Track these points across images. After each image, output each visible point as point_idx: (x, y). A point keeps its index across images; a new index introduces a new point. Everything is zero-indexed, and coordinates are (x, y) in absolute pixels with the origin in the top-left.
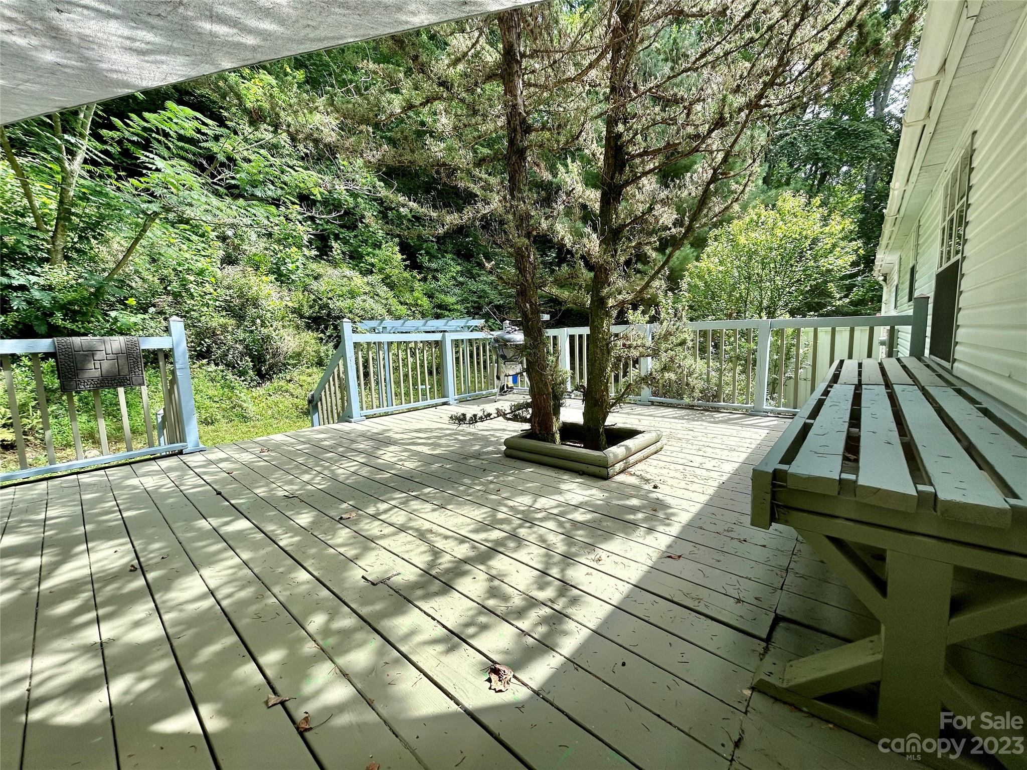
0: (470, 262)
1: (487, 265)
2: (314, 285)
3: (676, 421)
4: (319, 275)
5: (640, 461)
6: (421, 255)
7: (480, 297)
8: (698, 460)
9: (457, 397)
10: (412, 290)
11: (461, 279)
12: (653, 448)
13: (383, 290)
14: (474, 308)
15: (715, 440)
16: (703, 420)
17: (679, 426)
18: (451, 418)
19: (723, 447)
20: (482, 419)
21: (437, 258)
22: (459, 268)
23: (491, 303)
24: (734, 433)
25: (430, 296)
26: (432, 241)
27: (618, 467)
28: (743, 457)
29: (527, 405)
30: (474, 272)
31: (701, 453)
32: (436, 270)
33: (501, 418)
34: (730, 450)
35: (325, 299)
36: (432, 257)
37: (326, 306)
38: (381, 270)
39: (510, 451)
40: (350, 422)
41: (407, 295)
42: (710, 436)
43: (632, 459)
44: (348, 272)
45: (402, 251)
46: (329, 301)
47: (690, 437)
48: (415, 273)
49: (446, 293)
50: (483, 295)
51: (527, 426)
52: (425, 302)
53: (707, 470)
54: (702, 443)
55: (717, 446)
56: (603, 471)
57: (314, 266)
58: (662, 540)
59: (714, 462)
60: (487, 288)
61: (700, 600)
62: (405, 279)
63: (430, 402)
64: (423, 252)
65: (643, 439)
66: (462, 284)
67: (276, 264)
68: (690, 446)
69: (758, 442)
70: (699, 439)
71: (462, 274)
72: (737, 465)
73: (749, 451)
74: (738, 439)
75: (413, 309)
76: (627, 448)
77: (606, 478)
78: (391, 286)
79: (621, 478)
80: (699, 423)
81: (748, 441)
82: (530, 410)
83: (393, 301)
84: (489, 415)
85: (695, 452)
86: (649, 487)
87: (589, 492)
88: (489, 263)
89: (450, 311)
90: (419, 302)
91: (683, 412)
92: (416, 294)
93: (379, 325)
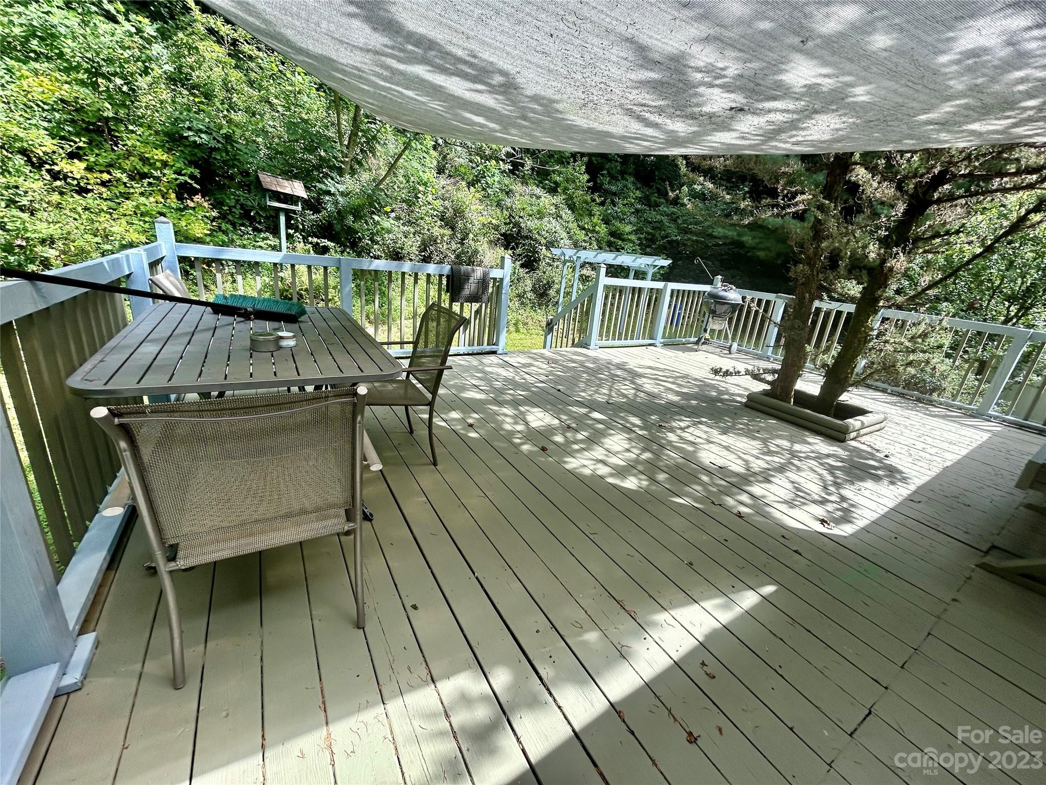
0: (651, 187)
1: (670, 194)
2: (508, 202)
3: (889, 406)
4: (511, 191)
5: (866, 434)
6: (603, 175)
7: (654, 228)
8: (920, 446)
9: (662, 340)
10: (591, 215)
11: (639, 206)
12: (877, 427)
13: (567, 214)
14: (646, 239)
15: (933, 432)
16: (917, 411)
17: (893, 412)
18: (712, 369)
19: (942, 439)
20: (731, 374)
21: (617, 180)
22: (638, 194)
23: (667, 237)
24: (954, 430)
25: (606, 221)
26: (617, 161)
27: (853, 435)
28: (964, 452)
29: (774, 372)
30: (653, 199)
31: (920, 439)
32: (615, 194)
33: (749, 377)
34: (950, 443)
35: (517, 217)
36: (613, 178)
37: (517, 225)
38: (565, 189)
39: (750, 403)
40: (589, 349)
41: (587, 220)
42: (927, 426)
43: (862, 431)
44: (538, 191)
45: (588, 171)
46: (521, 220)
47: (907, 424)
48: (596, 196)
49: (622, 220)
50: (659, 226)
51: (768, 387)
52: (603, 229)
53: (930, 454)
54: (922, 432)
55: (936, 437)
56: (841, 436)
57: (507, 181)
58: (902, 491)
59: (936, 450)
60: (665, 219)
61: (938, 526)
62: (586, 202)
63: (641, 342)
64: (605, 172)
65: (873, 418)
66: (637, 211)
67: (476, 176)
68: (908, 431)
69: (980, 443)
70: (916, 427)
71: (639, 200)
72: (959, 457)
73: (970, 448)
74: (958, 436)
75: (590, 235)
76: (863, 423)
77: (843, 441)
78: (572, 207)
79: (853, 443)
80: (914, 413)
81: (970, 439)
82: (776, 376)
83: (573, 226)
84: (739, 372)
85: (915, 438)
86: (882, 455)
87: (831, 448)
88: (673, 191)
89: (623, 240)
90: (597, 228)
91: (894, 399)
92: (595, 220)
93: (575, 255)
